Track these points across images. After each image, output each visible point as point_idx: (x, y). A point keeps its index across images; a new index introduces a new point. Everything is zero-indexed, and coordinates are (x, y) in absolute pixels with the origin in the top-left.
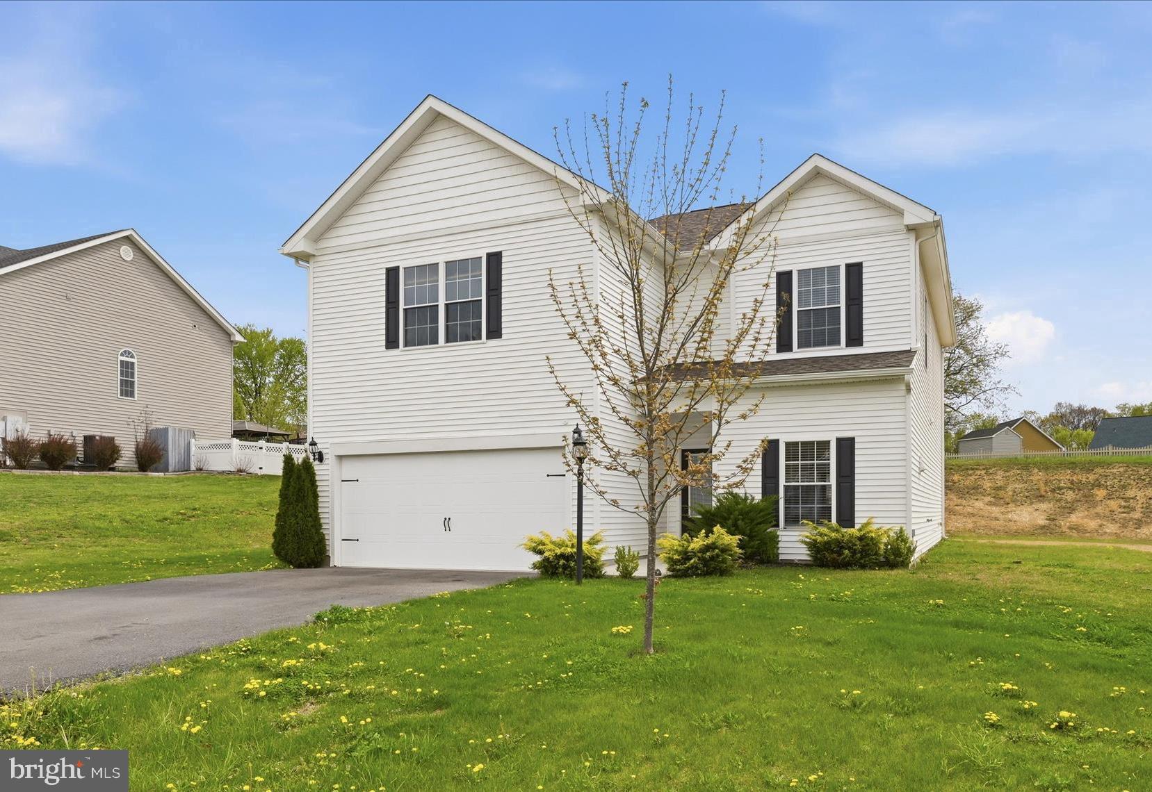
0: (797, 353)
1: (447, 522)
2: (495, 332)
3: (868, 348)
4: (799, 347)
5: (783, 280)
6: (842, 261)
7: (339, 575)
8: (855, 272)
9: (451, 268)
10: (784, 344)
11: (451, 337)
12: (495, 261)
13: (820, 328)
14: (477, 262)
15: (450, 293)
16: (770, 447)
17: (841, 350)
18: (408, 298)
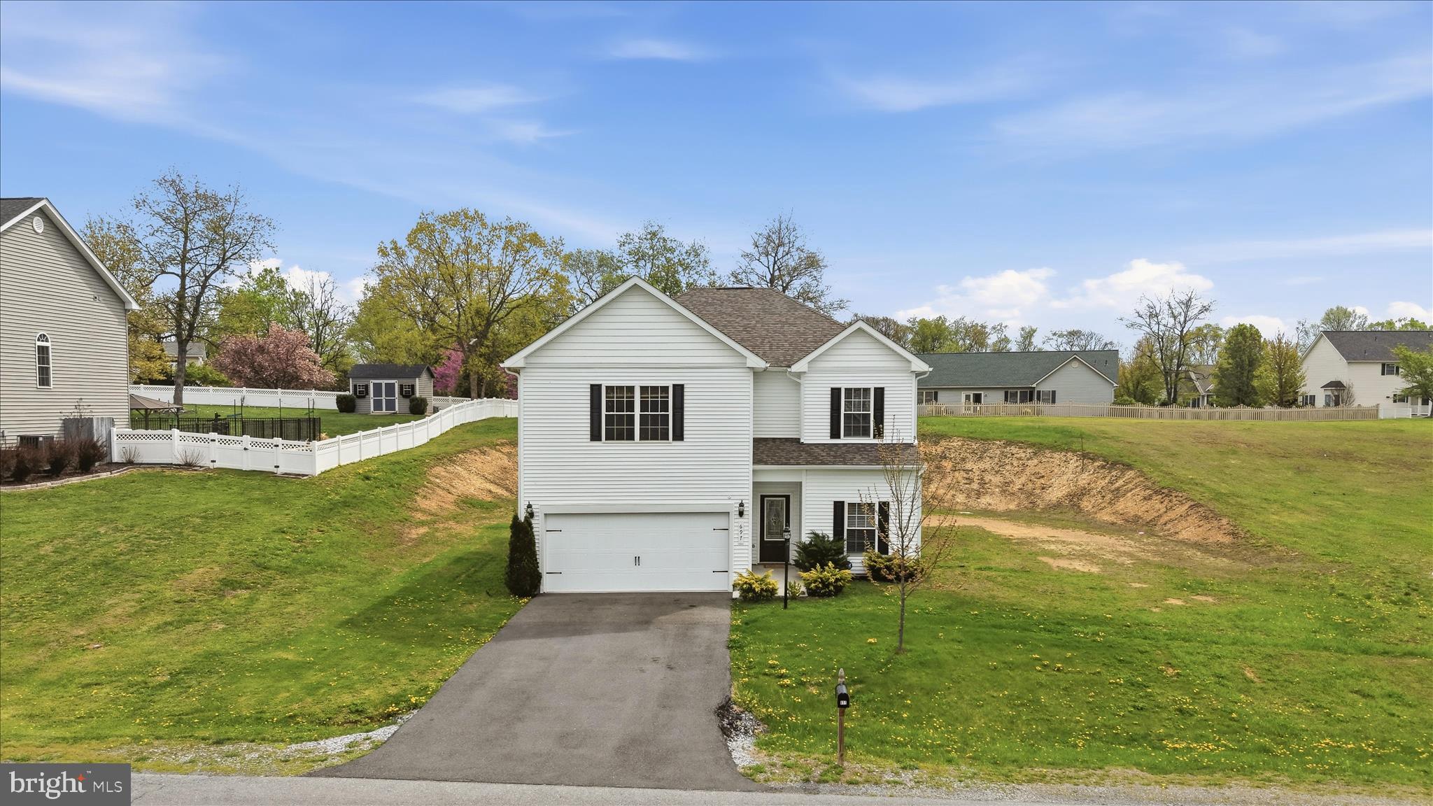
0: (843, 440)
1: (637, 560)
2: (679, 436)
3: (888, 439)
4: (845, 436)
5: (835, 393)
6: (872, 385)
7: (547, 598)
8: (880, 392)
9: (644, 389)
10: (835, 433)
11: (644, 437)
12: (679, 390)
13: (858, 426)
14: (665, 389)
15: (644, 406)
16: (839, 506)
17: (870, 440)
18: (609, 408)
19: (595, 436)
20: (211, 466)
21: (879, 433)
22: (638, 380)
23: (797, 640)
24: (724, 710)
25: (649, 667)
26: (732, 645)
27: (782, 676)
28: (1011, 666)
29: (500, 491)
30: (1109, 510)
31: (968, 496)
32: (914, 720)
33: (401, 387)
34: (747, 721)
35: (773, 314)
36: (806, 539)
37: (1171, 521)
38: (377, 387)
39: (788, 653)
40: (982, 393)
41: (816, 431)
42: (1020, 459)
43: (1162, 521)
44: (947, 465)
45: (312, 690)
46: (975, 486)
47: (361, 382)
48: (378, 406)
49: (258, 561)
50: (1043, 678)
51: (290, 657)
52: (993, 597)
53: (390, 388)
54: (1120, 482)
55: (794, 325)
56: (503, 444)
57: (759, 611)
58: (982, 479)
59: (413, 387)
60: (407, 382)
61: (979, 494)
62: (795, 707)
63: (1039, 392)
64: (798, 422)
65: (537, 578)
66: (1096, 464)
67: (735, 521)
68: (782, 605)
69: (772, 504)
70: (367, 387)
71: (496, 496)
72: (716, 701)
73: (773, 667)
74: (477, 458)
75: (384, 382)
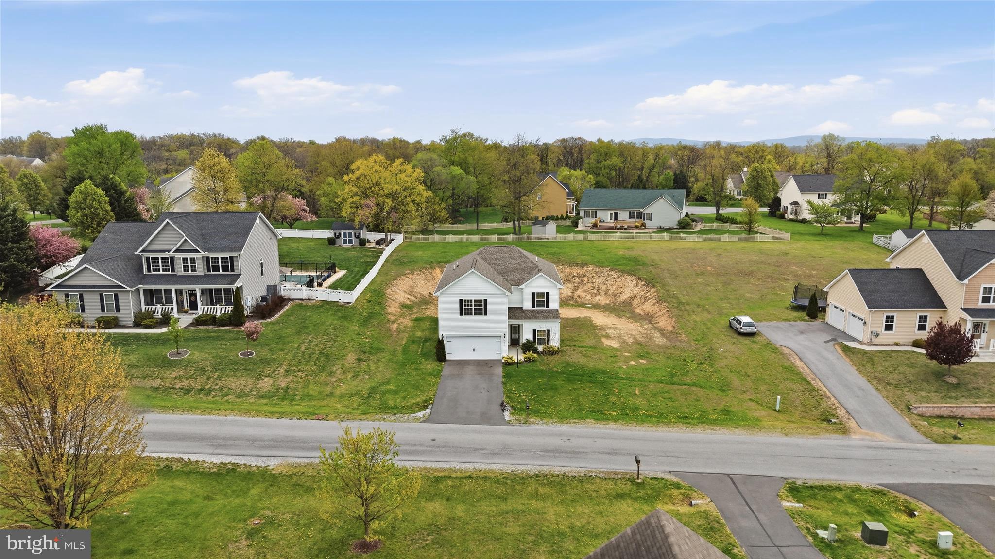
0: (536, 308)
1: (474, 350)
2: (486, 314)
3: (550, 308)
5: (534, 294)
6: (545, 291)
7: (450, 362)
8: (548, 294)
9: (475, 301)
10: (534, 306)
11: (475, 314)
12: (486, 301)
13: (541, 304)
14: (482, 300)
15: (475, 306)
16: (534, 331)
17: (545, 308)
18: (465, 306)
19: (461, 314)
20: (316, 299)
21: (547, 306)
22: (473, 298)
23: (521, 381)
24: (502, 405)
25: (483, 391)
26: (504, 383)
27: (516, 394)
28: (575, 389)
29: (412, 298)
30: (640, 308)
31: (592, 296)
32: (547, 406)
33: (355, 234)
34: (508, 407)
35: (514, 259)
36: (525, 341)
37: (659, 316)
38: (345, 234)
39: (518, 385)
40: (618, 212)
41: (528, 305)
42: (614, 278)
43: (656, 316)
44: (586, 279)
45: (404, 398)
46: (595, 291)
47: (338, 232)
48: (345, 242)
49: (362, 349)
50: (582, 393)
51: (392, 388)
52: (578, 362)
53: (350, 234)
54: (648, 294)
55: (520, 265)
56: (408, 274)
57: (510, 368)
58: (598, 287)
59: (360, 234)
60: (357, 232)
61: (596, 295)
62: (519, 403)
63: (644, 214)
64: (522, 303)
65: (445, 356)
66: (643, 283)
67: (503, 339)
68: (516, 366)
69: (514, 327)
70: (340, 234)
71: (411, 301)
72: (501, 402)
73: (514, 390)
74: (400, 282)
75: (347, 231)
